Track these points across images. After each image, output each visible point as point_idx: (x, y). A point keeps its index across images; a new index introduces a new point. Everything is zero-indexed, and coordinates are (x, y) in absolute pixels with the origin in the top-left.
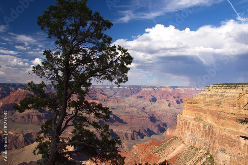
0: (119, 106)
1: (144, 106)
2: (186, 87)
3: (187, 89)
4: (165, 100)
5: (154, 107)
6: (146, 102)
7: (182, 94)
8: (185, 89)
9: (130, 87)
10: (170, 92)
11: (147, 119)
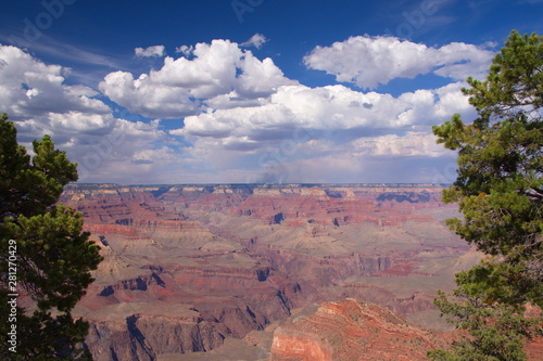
0: (185, 238)
1: (252, 236)
2: (361, 186)
3: (365, 190)
4: (306, 220)
5: (279, 238)
6: (258, 226)
7: (350, 202)
8: (359, 189)
9: (225, 189)
10: (321, 199)
11: (251, 276)
